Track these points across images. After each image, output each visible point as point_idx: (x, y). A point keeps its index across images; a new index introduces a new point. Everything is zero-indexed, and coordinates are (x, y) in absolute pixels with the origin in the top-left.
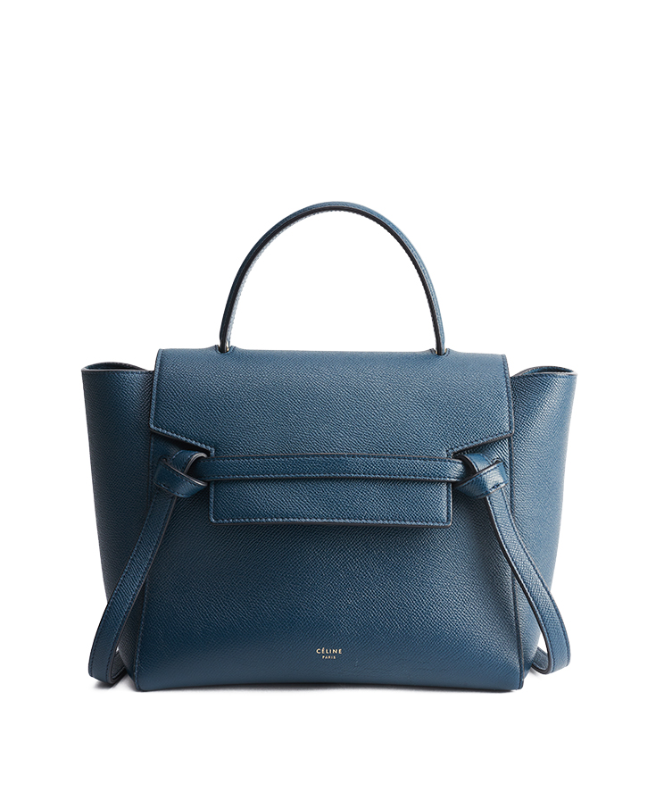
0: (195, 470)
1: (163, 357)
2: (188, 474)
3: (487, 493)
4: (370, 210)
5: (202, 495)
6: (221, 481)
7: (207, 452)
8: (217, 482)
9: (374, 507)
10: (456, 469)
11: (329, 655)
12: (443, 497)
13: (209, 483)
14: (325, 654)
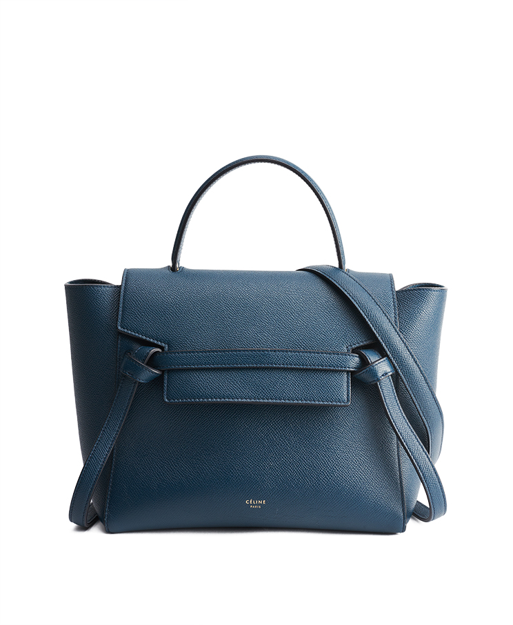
0: (153, 362)
1: (128, 275)
2: (147, 364)
3: (378, 380)
4: (288, 162)
5: (158, 381)
6: (173, 370)
7: (162, 348)
8: (169, 371)
9: (290, 390)
10: (354, 361)
11: (256, 504)
12: (344, 383)
13: (163, 372)
14: (253, 505)
